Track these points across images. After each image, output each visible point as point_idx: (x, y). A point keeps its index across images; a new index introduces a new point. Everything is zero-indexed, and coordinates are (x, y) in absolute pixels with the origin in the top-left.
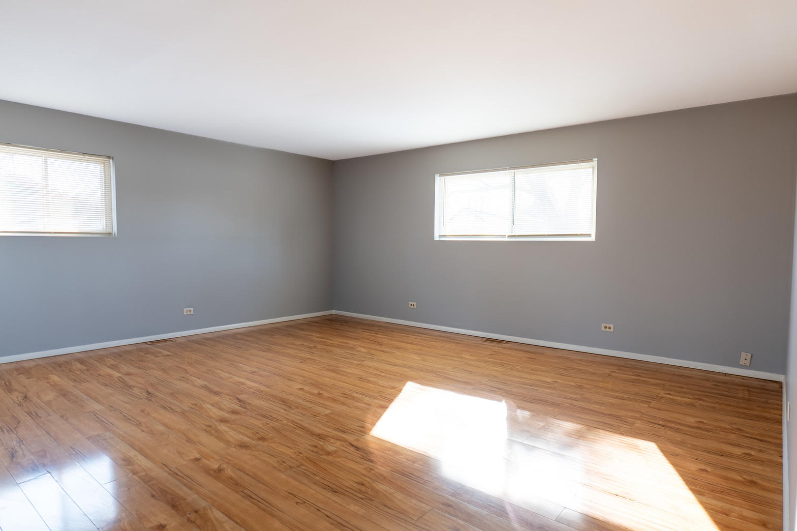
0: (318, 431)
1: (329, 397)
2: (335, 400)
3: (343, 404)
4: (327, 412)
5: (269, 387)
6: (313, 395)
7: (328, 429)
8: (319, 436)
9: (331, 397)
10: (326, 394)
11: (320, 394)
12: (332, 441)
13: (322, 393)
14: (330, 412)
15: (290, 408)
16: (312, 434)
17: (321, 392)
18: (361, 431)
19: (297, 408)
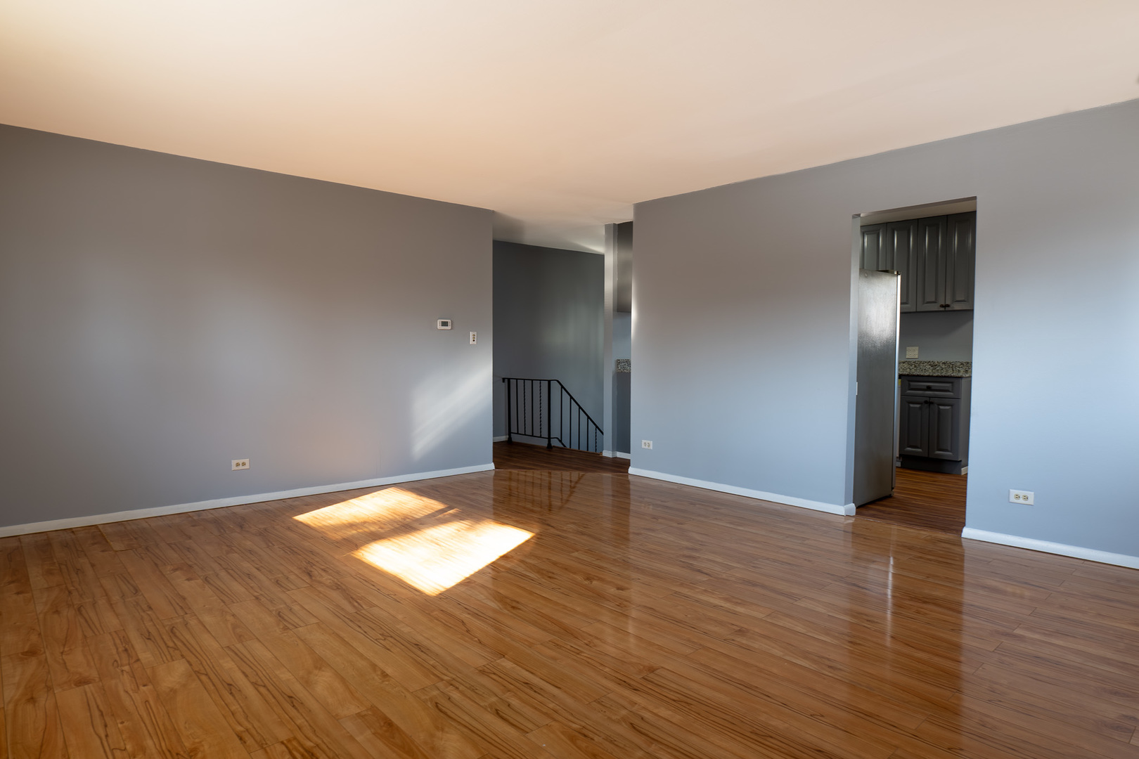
0: (584, 537)
1: (575, 573)
2: (566, 569)
3: (555, 564)
4: (576, 554)
5: (676, 592)
6: (597, 577)
7: (575, 538)
8: (583, 534)
9: (571, 574)
10: (579, 578)
11: (588, 579)
12: (571, 530)
13: (585, 580)
14: (574, 554)
15: (624, 560)
16: (590, 536)
17: (587, 582)
18: (541, 535)
19: (615, 560)
